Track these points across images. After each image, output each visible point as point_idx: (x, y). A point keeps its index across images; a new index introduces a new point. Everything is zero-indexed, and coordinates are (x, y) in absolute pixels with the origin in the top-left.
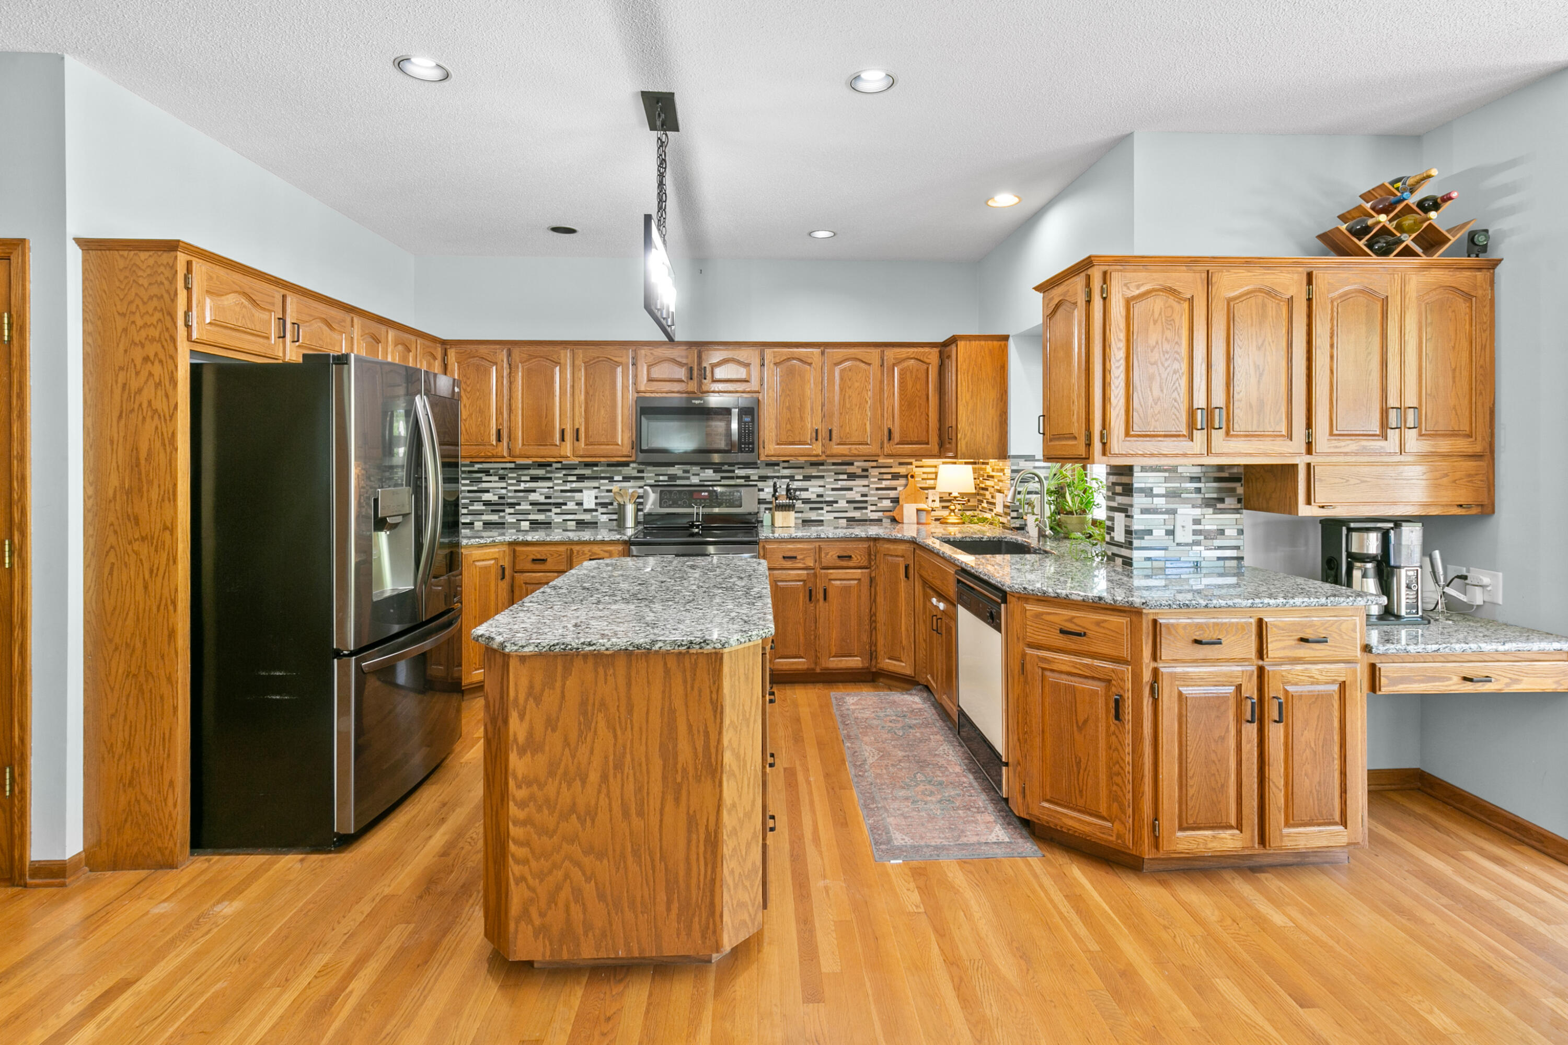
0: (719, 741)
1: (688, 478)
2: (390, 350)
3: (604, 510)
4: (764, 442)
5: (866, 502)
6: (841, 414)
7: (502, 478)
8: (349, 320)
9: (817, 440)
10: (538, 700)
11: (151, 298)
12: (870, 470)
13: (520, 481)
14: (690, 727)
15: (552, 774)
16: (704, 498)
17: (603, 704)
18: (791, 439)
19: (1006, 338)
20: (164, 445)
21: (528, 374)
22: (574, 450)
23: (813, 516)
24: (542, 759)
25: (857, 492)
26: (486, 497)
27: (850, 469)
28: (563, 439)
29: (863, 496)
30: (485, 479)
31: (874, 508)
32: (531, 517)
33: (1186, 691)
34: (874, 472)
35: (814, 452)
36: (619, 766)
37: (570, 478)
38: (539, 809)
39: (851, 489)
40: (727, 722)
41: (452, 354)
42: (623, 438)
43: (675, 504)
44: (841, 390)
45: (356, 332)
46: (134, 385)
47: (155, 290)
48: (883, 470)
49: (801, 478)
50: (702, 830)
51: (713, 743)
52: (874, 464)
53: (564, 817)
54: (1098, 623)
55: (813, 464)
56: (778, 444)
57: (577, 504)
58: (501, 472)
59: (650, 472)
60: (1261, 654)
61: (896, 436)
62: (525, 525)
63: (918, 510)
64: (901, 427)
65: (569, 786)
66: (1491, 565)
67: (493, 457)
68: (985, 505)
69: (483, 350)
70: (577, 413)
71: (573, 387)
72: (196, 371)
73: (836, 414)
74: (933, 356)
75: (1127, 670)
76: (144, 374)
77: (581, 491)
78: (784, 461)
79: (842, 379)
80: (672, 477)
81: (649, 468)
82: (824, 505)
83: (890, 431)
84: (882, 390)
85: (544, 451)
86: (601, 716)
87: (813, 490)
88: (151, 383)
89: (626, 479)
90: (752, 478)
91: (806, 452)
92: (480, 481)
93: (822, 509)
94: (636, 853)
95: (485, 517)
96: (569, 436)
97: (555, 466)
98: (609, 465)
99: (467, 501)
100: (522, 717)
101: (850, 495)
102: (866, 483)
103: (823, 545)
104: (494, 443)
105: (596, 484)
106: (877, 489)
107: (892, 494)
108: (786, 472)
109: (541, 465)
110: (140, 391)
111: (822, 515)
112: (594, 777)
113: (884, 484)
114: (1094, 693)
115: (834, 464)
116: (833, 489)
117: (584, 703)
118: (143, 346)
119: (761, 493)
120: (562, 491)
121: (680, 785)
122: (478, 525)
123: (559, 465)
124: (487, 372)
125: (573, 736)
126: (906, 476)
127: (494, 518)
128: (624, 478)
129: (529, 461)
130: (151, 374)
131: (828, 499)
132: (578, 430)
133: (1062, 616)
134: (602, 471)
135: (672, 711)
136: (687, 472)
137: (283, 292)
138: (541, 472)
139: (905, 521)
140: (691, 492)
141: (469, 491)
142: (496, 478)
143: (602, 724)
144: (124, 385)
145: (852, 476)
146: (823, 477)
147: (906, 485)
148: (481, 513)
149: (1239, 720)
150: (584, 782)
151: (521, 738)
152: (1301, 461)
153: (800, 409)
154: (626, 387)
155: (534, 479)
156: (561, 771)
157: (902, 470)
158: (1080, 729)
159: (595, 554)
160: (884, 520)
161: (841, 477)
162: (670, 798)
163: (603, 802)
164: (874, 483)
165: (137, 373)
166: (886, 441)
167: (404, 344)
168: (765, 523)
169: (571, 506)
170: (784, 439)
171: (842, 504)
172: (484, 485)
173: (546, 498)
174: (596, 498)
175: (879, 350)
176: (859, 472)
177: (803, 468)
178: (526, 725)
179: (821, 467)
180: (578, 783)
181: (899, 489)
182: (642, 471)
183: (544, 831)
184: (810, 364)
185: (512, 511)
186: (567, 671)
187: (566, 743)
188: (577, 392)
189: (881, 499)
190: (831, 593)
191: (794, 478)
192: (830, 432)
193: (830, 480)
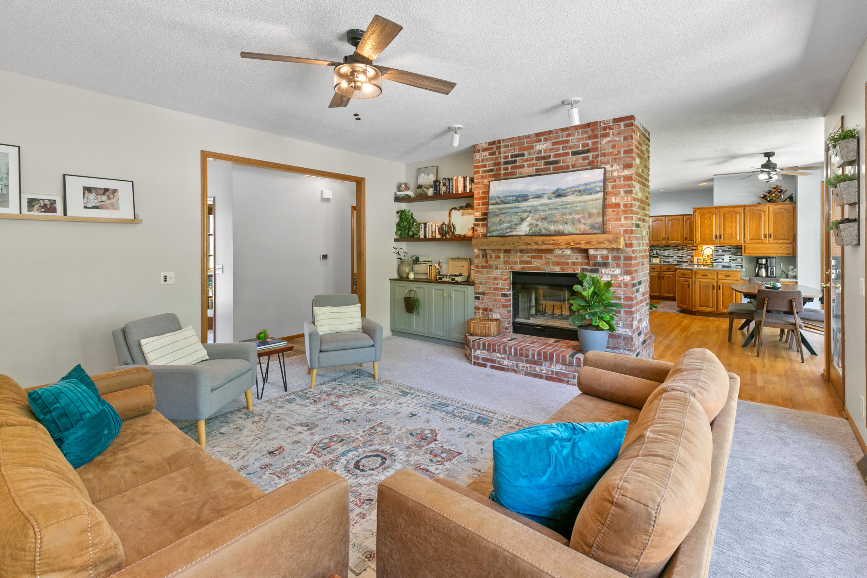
23: (667, 260)
27: (678, 248)
33: (701, 284)
34: (686, 249)
54: (687, 272)
60: (718, 278)
61: (688, 239)
73: (669, 233)
75: (691, 280)
79: (671, 225)
82: (670, 258)
87: (667, 253)
101: (678, 255)
103: (663, 266)
106: (686, 253)
107: (691, 254)
108: (658, 248)
113: (689, 252)
115: (672, 246)
116: (672, 253)
126: (695, 250)
133: (682, 272)
139: (695, 262)
145: (678, 250)
146: (669, 250)
147: (696, 252)
158: (684, 290)
160: (688, 262)
166: (684, 240)
170: (654, 239)
171: (675, 257)
175: (682, 217)
176: (680, 248)
181: (693, 253)
184: (662, 221)
189: (688, 256)
190: (665, 278)
191: (660, 250)
192: (668, 238)
193: (671, 251)
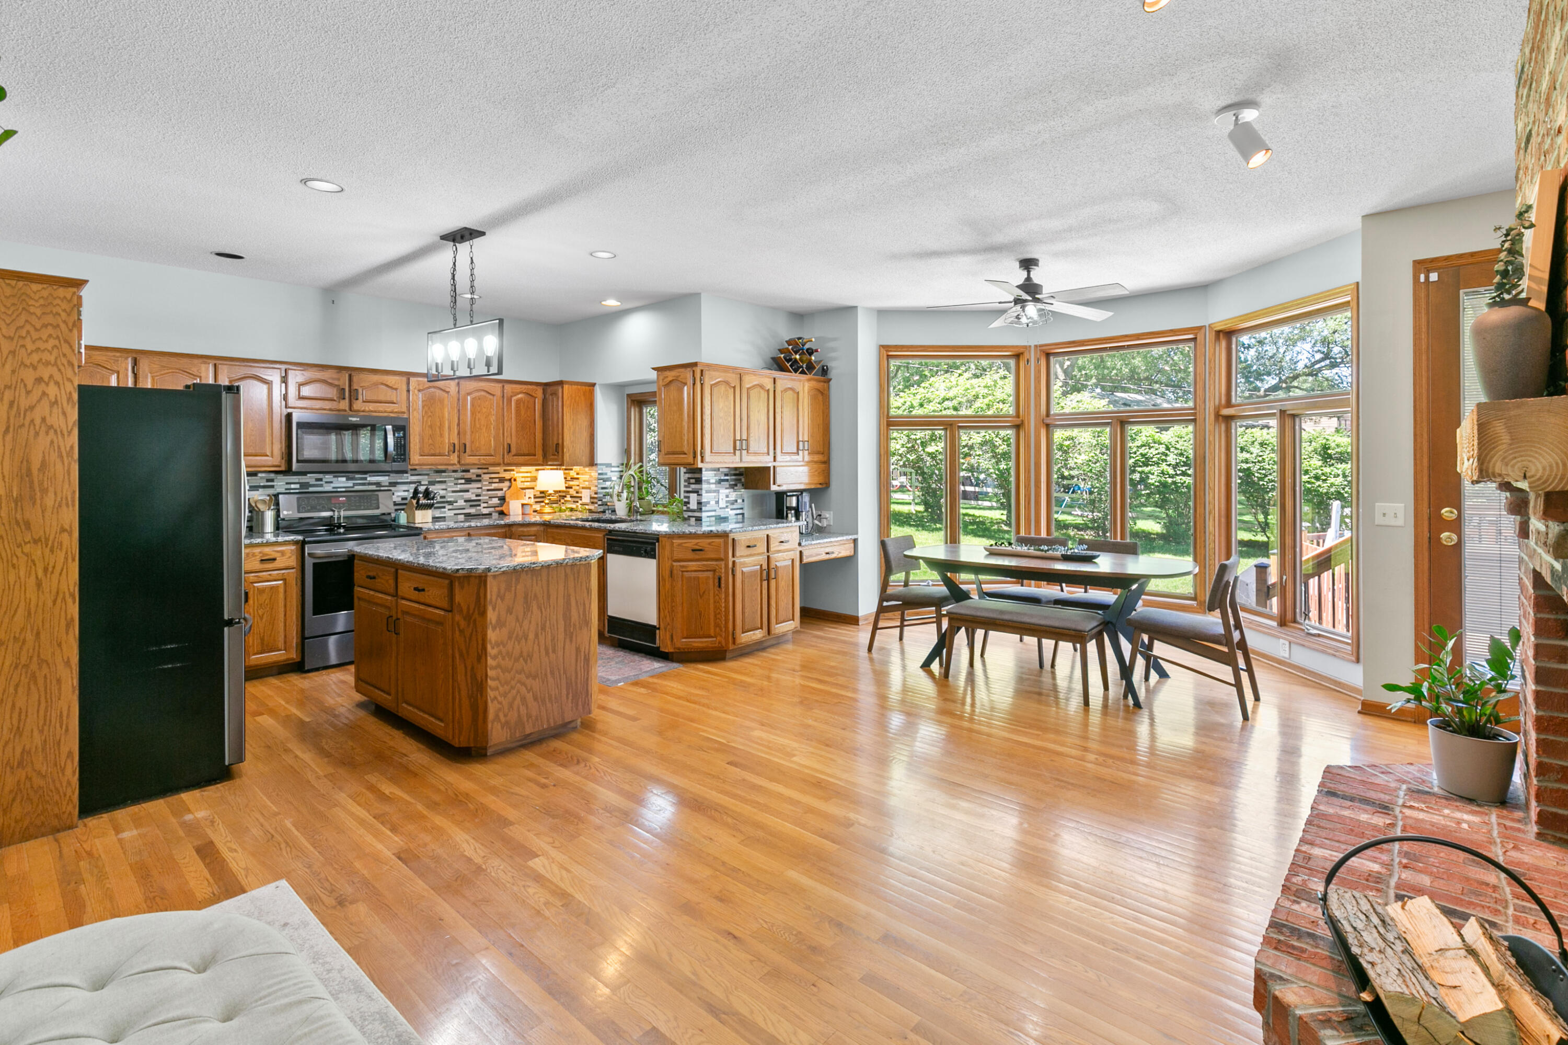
1: (321, 486)
5: (479, 500)
6: (472, 432)
9: (453, 452)
10: (503, 599)
11: (45, 326)
12: (483, 476)
14: (577, 602)
15: (510, 638)
16: (343, 502)
17: (536, 596)
18: (431, 452)
19: (594, 385)
20: (61, 456)
23: (437, 513)
24: (505, 631)
25: (472, 493)
27: (467, 475)
29: (477, 496)
31: (485, 505)
33: (744, 570)
34: (486, 477)
35: (451, 462)
36: (543, 628)
38: (503, 659)
39: (467, 491)
42: (272, 449)
43: (314, 509)
44: (473, 414)
46: (24, 403)
47: (49, 319)
48: (492, 476)
49: (427, 483)
50: (583, 654)
51: (587, 609)
52: (485, 471)
53: (517, 660)
54: (710, 544)
56: (422, 455)
60: (768, 551)
61: (513, 450)
63: (523, 505)
64: (517, 444)
65: (519, 643)
66: (829, 509)
68: (568, 498)
73: (469, 431)
74: (539, 392)
75: (723, 563)
76: (36, 394)
79: (472, 405)
80: (306, 485)
82: (445, 505)
83: (509, 446)
84: (503, 415)
86: (534, 602)
88: (45, 403)
91: (445, 462)
93: (444, 507)
94: (552, 673)
100: (494, 609)
101: (467, 495)
102: (479, 486)
103: (472, 532)
106: (488, 490)
107: (500, 493)
110: (32, 408)
111: (445, 512)
113: (494, 486)
114: (708, 578)
116: (454, 492)
117: (526, 597)
118: (35, 368)
121: (572, 633)
125: (521, 616)
126: (510, 480)
130: (44, 394)
131: (449, 500)
133: (692, 543)
135: (569, 596)
136: (321, 480)
139: (511, 514)
140: (328, 498)
143: (535, 607)
144: (11, 404)
145: (469, 481)
146: (444, 482)
147: (510, 487)
149: (761, 580)
150: (526, 640)
151: (494, 621)
152: (771, 465)
153: (440, 427)
154: (275, 403)
156: (514, 635)
157: (507, 475)
158: (701, 597)
160: (493, 514)
161: (460, 481)
162: (568, 640)
163: (536, 648)
164: (486, 485)
165: (28, 393)
166: (506, 453)
170: (426, 452)
171: (461, 503)
175: (500, 385)
176: (474, 477)
178: (496, 613)
179: (443, 474)
180: (524, 640)
181: (505, 489)
182: (272, 480)
183: (505, 670)
184: (448, 392)
186: (518, 580)
187: (517, 620)
192: (464, 446)
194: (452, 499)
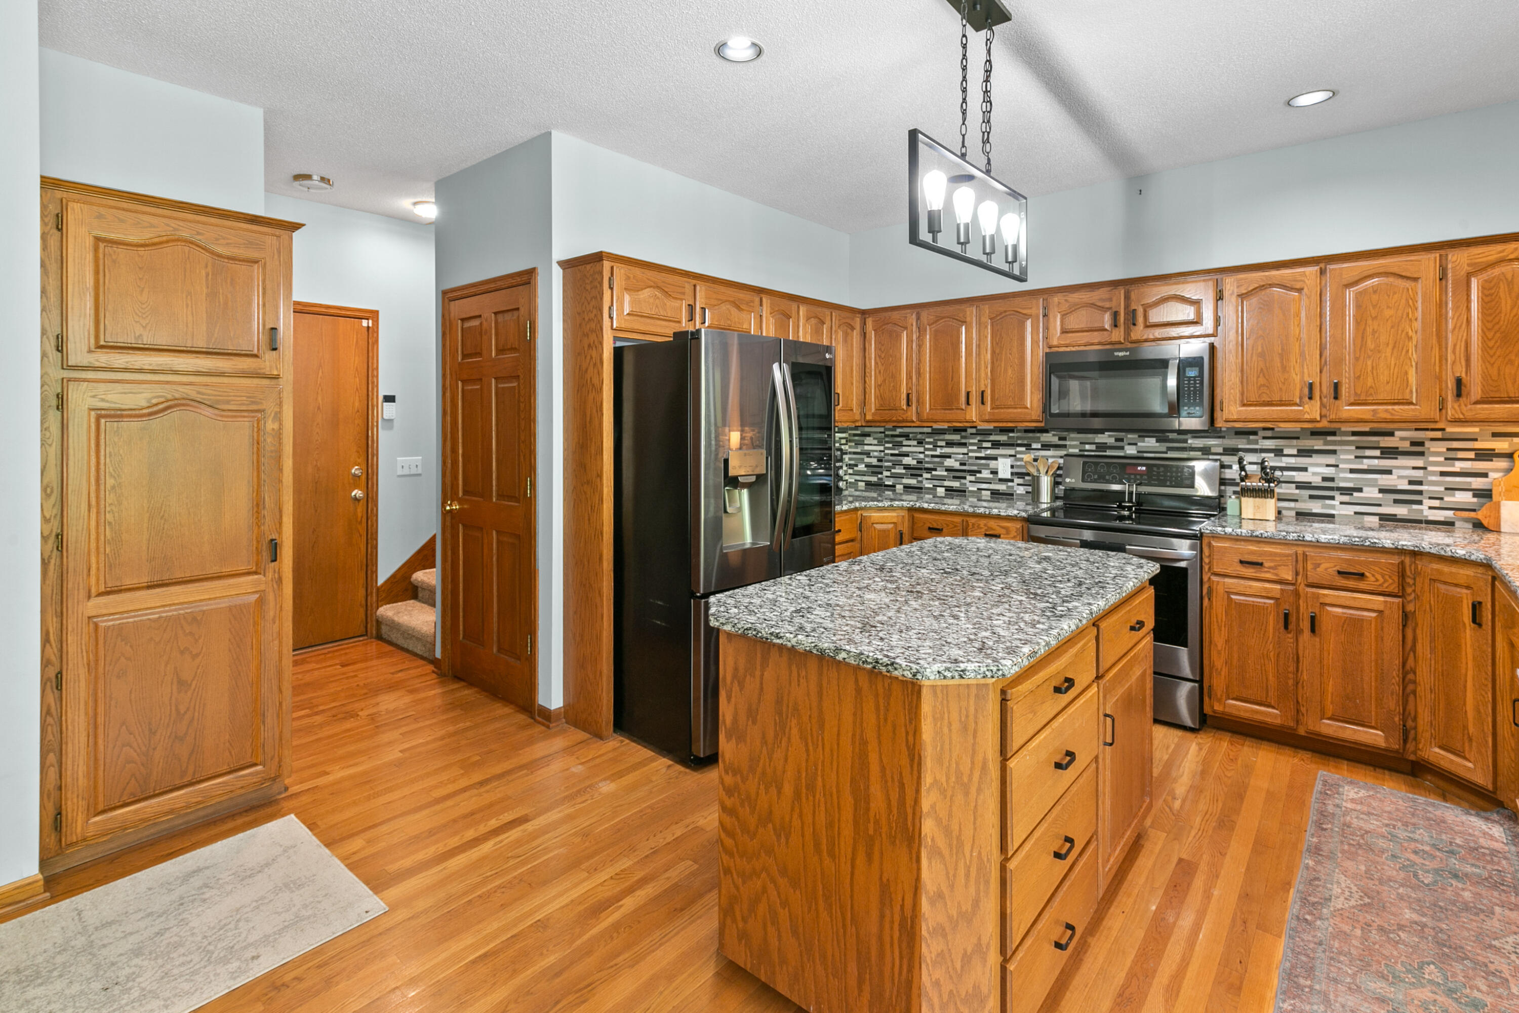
0: (917, 801)
1: (1122, 448)
2: (801, 324)
3: (1020, 481)
4: (1222, 403)
5: (1419, 492)
6: (1357, 359)
7: (920, 443)
8: (757, 300)
9: (1310, 398)
10: (742, 684)
11: (591, 299)
12: (1427, 444)
13: (936, 446)
14: (883, 769)
15: (752, 769)
16: (1141, 474)
17: (796, 709)
18: (1266, 398)
21: (936, 336)
22: (980, 414)
23: (1316, 507)
24: (744, 750)
25: (1399, 477)
26: (907, 460)
27: (1386, 442)
28: (968, 403)
29: (1413, 482)
30: (905, 443)
31: (1436, 503)
32: (947, 483)
34: (1441, 447)
35: (1307, 416)
36: (811, 787)
37: (985, 445)
38: (739, 801)
39: (1389, 472)
40: (928, 779)
41: (869, 322)
42: (1032, 400)
43: (1102, 479)
44: (1357, 323)
45: (766, 311)
48: (1455, 445)
49: (1295, 452)
51: (909, 802)
52: (1438, 434)
53: (762, 822)
55: (1315, 433)
56: (1244, 405)
57: (992, 473)
58: (919, 436)
59: (1073, 439)
61: (1475, 390)
62: (941, 491)
64: (1486, 376)
65: (767, 790)
67: (903, 421)
69: (895, 315)
70: (983, 375)
71: (979, 346)
72: (618, 353)
73: (1348, 358)
76: (588, 357)
77: (996, 459)
78: (1265, 429)
80: (1102, 447)
81: (1073, 435)
82: (1335, 493)
83: (1459, 382)
84: (1441, 317)
85: (950, 415)
86: (794, 722)
87: (1316, 470)
89: (1046, 446)
90: (1213, 450)
91: (1292, 416)
92: (901, 445)
93: (1332, 498)
94: (827, 898)
95: (905, 481)
96: (974, 399)
97: (970, 431)
98: (1027, 431)
99: (890, 464)
100: (729, 698)
101: (1386, 480)
102: (1419, 462)
103: (1310, 552)
104: (905, 407)
105: (1012, 452)
106: (1443, 474)
107: (1478, 483)
108: (1271, 444)
109: (957, 430)
111: (1332, 507)
112: (788, 789)
113: (1458, 466)
115: (1354, 434)
116: (1352, 471)
117: (779, 701)
119: (1227, 471)
120: (977, 458)
121: (872, 839)
122: (899, 488)
123: (974, 431)
124: (898, 337)
125: (771, 734)
126: (1509, 455)
127: (913, 482)
128: (1042, 446)
129: (945, 426)
131: (1342, 485)
132: (983, 392)
134: (1018, 438)
135: (864, 743)
136: (1122, 440)
137: (694, 282)
138: (956, 437)
139: (1504, 528)
140: (1124, 466)
141: (892, 455)
142: (915, 443)
143: (795, 731)
145: (1390, 453)
146: (1334, 452)
147: (1509, 470)
148: (900, 476)
150: (779, 791)
151: (729, 722)
153: (1281, 356)
154: (1035, 342)
155: (950, 444)
156: (759, 770)
157: (1501, 445)
159: (992, 529)
160: (1458, 524)
161: (1368, 453)
162: (862, 850)
163: (797, 822)
164: (1437, 463)
166: (1450, 397)
167: (816, 317)
168: (1229, 512)
169: (986, 474)
170: (1254, 399)
171: (1371, 493)
172: (905, 449)
173: (961, 464)
174: (1012, 467)
176: (1405, 446)
177: (1298, 438)
178: (732, 708)
179: (1329, 438)
180: (774, 790)
181: (1492, 475)
182: (1064, 439)
184: (1300, 291)
185: (928, 476)
186: (767, 664)
187: (764, 741)
188: (983, 351)
189: (1450, 489)
190: (1325, 624)
191: (1279, 452)
192: (1336, 387)
193: (1347, 457)
194: (1350, 485)
